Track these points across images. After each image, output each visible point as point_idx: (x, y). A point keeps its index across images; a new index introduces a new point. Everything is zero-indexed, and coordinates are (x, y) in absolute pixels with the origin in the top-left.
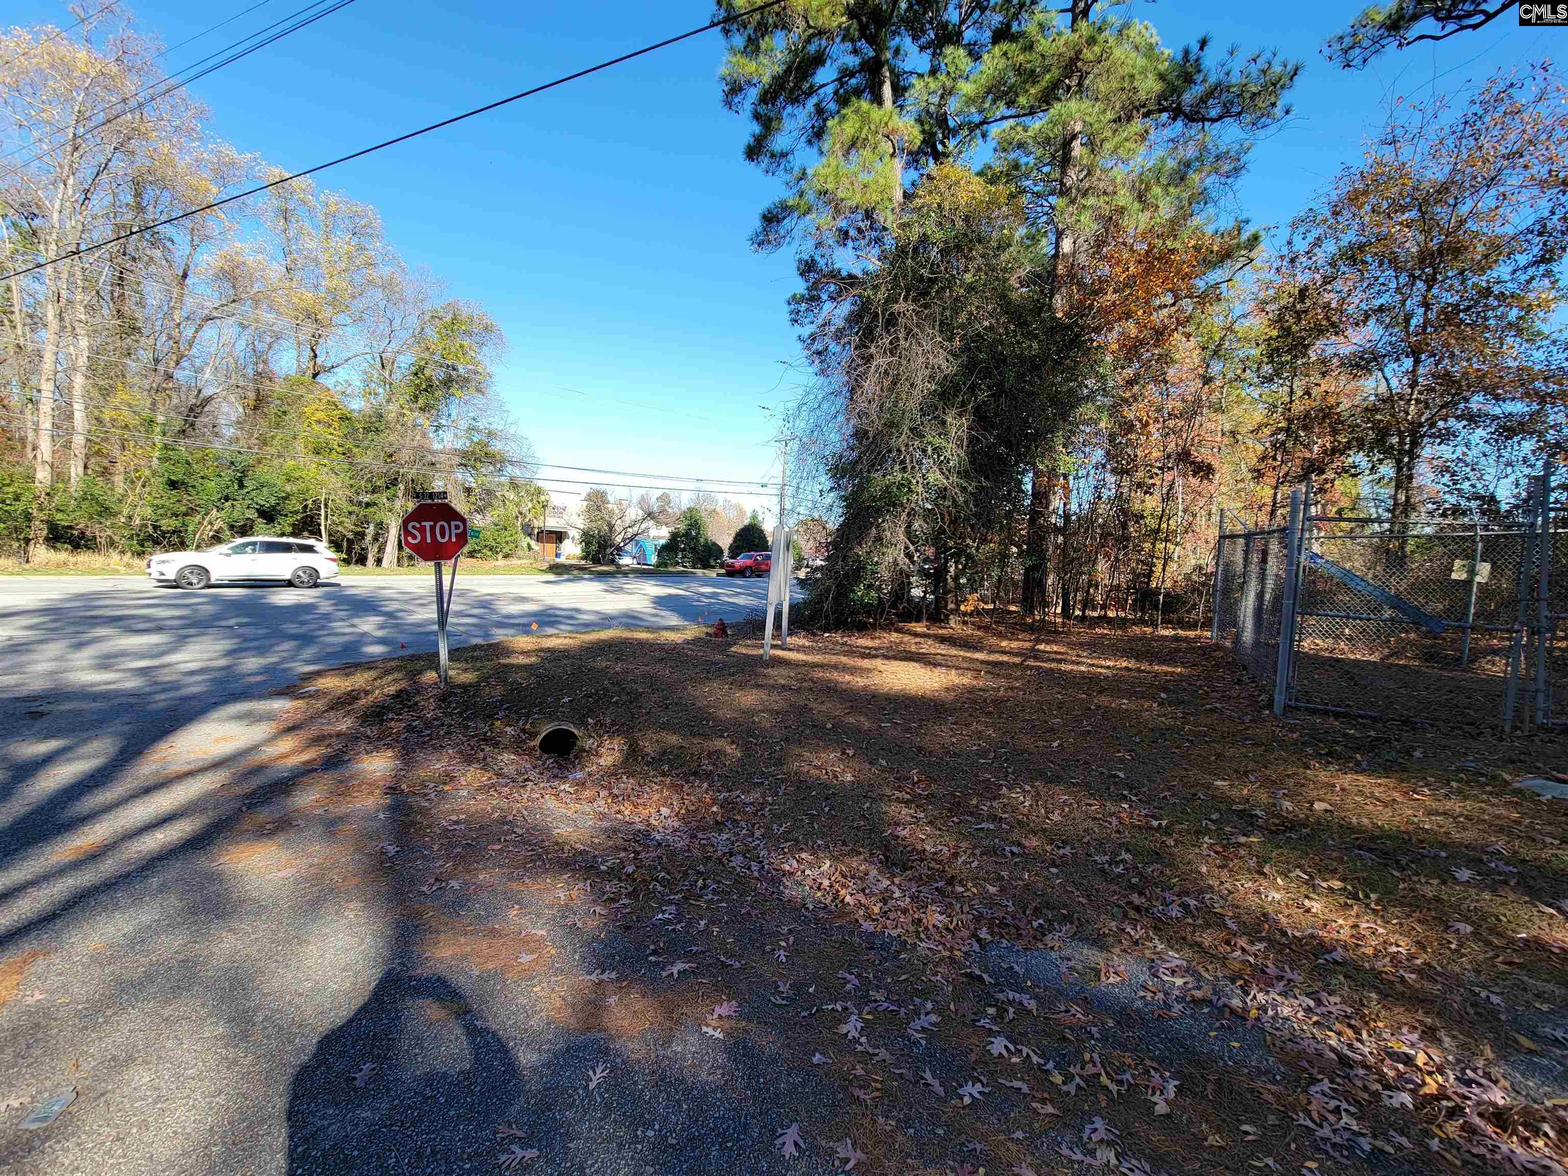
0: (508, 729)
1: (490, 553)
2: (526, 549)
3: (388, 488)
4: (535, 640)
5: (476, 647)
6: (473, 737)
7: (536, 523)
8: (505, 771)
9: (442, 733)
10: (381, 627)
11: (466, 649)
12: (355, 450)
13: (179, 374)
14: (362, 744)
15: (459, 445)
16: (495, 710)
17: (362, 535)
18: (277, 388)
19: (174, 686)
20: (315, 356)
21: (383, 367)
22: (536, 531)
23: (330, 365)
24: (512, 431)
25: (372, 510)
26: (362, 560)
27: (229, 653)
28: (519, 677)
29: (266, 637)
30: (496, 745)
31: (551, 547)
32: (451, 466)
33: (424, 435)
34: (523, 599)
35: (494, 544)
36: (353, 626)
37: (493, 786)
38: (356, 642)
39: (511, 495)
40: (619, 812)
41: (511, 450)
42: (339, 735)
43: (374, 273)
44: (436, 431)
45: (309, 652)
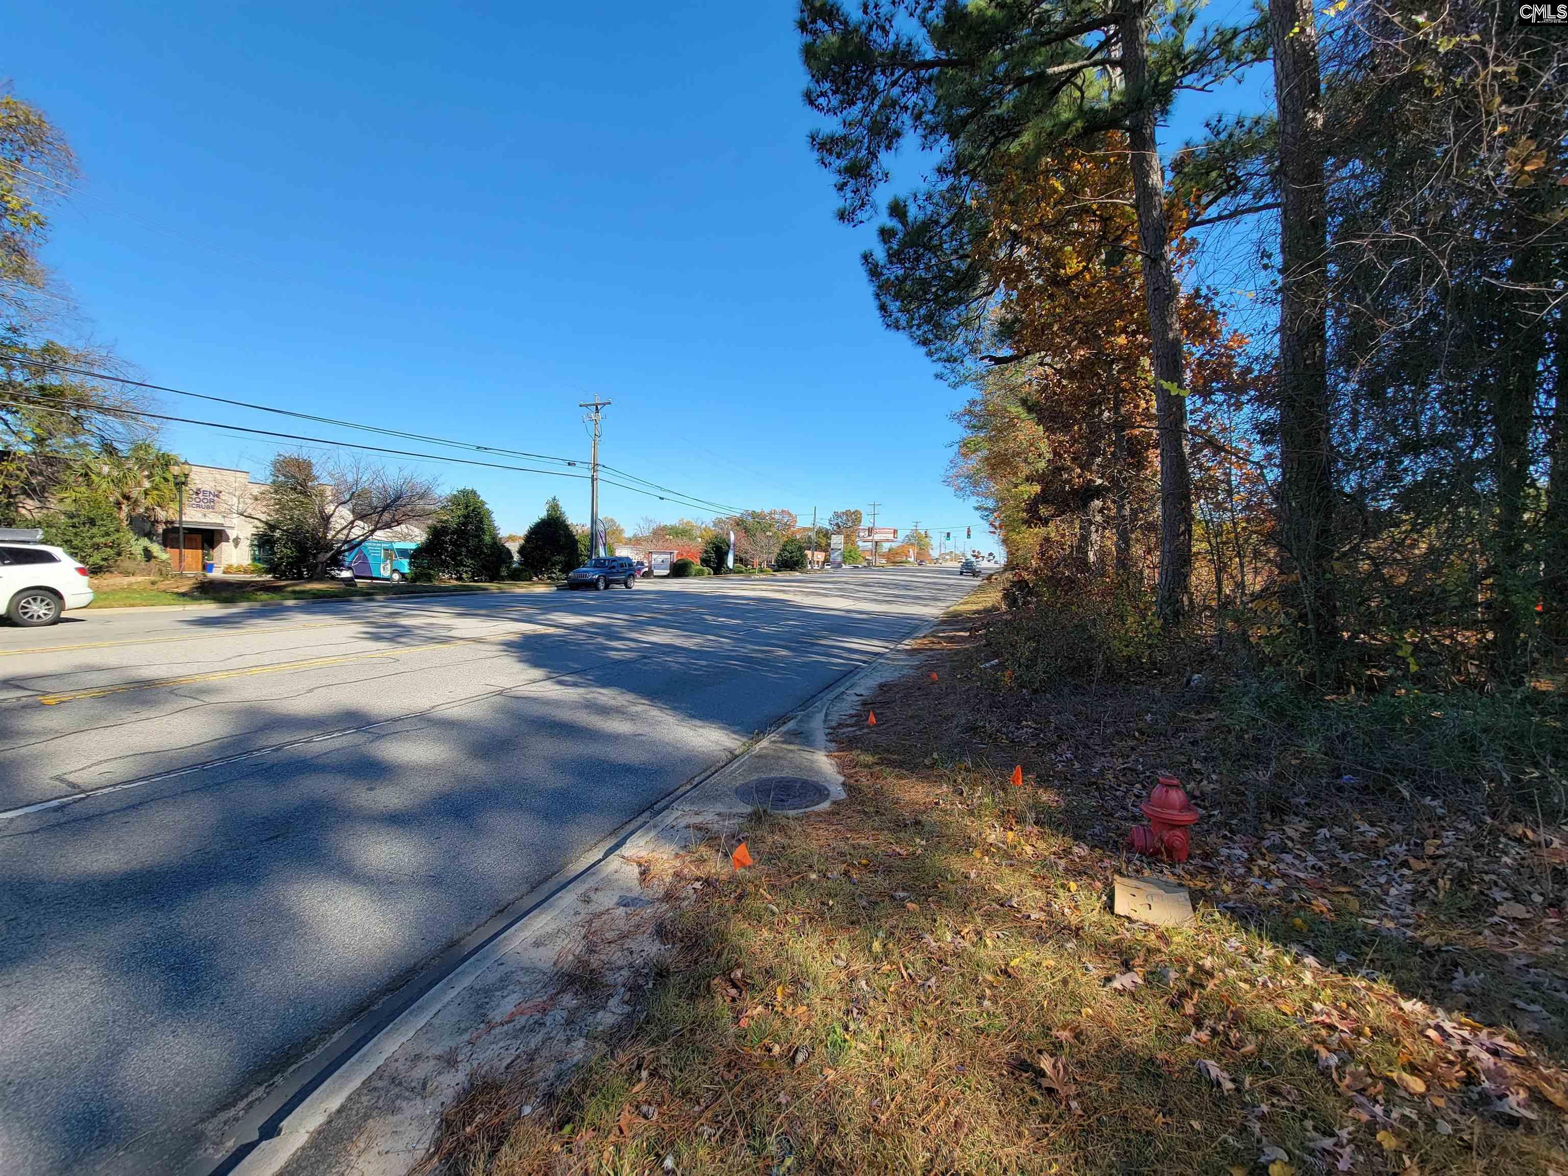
2: (140, 557)
7: (161, 515)
22: (160, 529)
31: (192, 556)
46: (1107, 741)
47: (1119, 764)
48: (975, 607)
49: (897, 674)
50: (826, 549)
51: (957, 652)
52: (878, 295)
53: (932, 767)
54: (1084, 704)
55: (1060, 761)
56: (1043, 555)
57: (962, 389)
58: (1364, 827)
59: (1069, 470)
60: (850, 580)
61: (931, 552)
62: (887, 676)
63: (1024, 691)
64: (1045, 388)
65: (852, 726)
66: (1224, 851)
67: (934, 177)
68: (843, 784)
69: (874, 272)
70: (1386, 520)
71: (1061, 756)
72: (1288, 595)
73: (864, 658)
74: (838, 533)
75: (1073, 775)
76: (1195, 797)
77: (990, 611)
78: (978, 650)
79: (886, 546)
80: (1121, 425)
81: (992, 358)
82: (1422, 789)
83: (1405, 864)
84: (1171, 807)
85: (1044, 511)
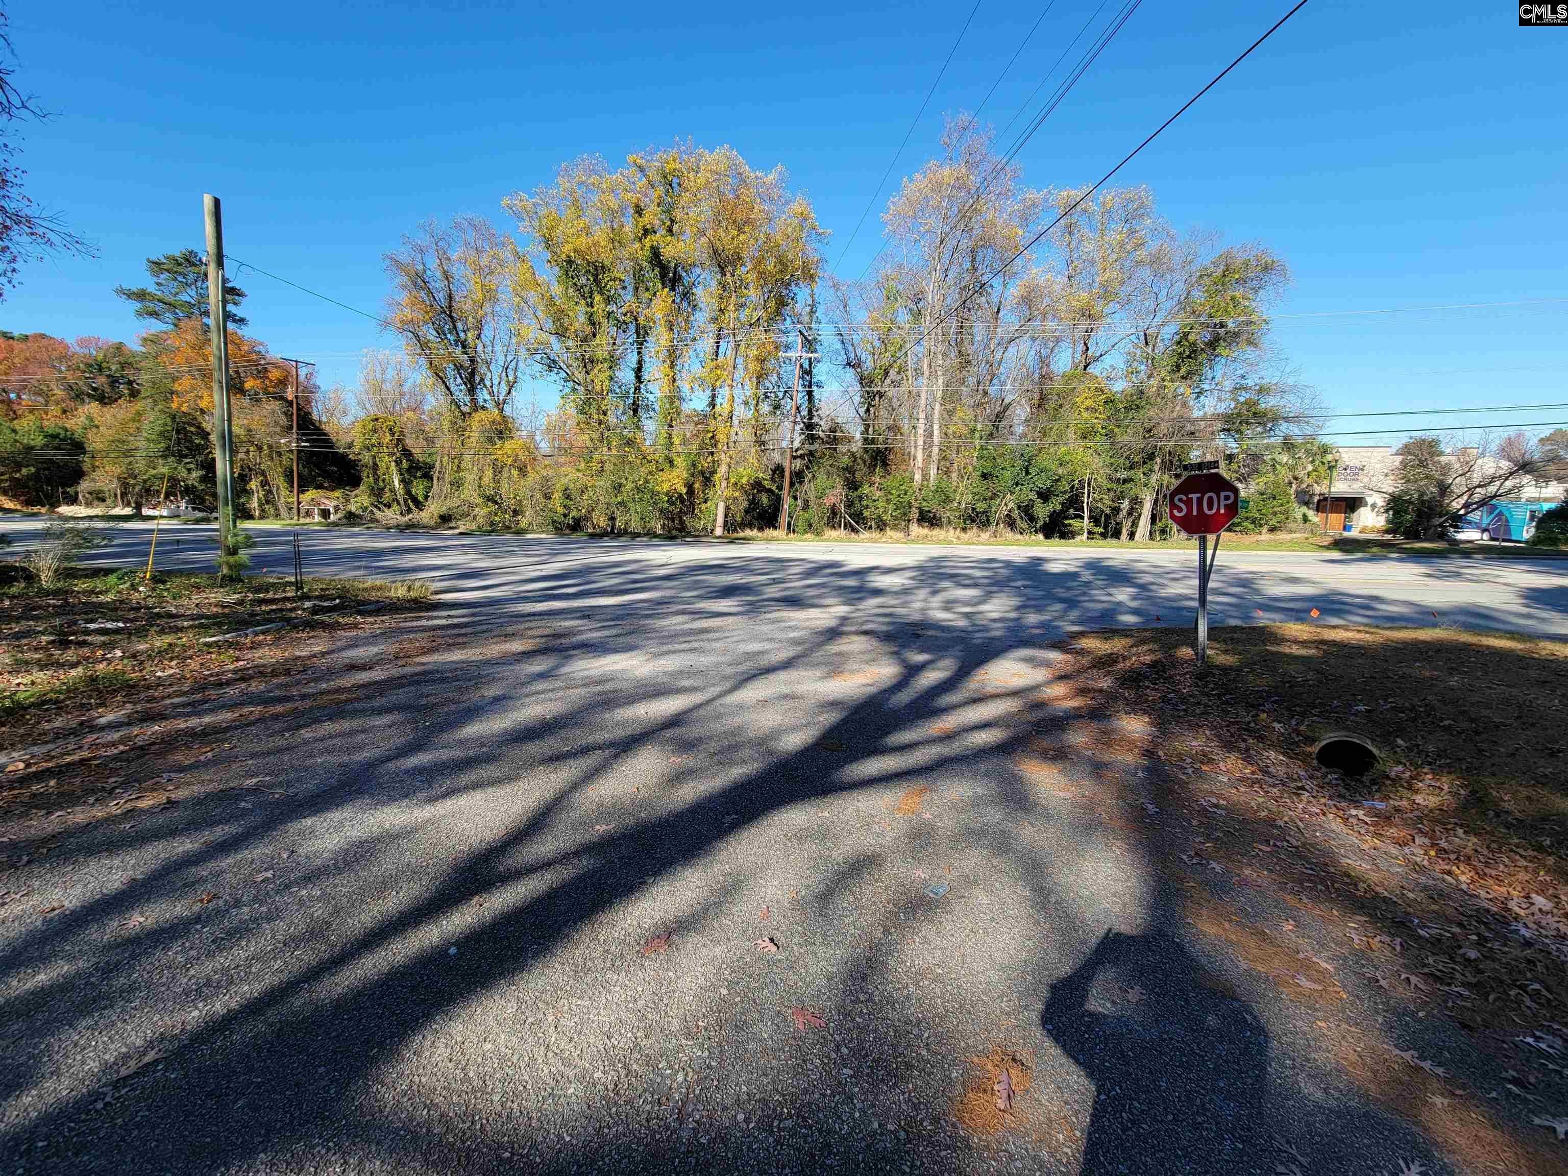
0: (1277, 726)
1: (1251, 526)
2: (1300, 520)
3: (1145, 463)
4: (1312, 629)
5: (1236, 629)
6: (1233, 723)
7: (1317, 489)
8: (1272, 770)
9: (1198, 711)
10: (1134, 598)
11: (1224, 629)
12: (1116, 430)
13: (992, 390)
14: (1121, 704)
15: (1222, 408)
16: (1261, 701)
17: (1116, 510)
18: (1056, 385)
19: (985, 629)
20: (1087, 349)
21: (1147, 343)
22: (1316, 499)
23: (1098, 355)
24: (1291, 381)
25: (1129, 486)
26: (1117, 534)
27: (1018, 608)
28: (1292, 669)
29: (1042, 598)
30: (1261, 739)
32: (1213, 433)
33: (1185, 405)
34: (1295, 580)
35: (1257, 515)
36: (1111, 595)
37: (1258, 781)
38: (1114, 610)
39: (1284, 458)
40: (1449, 873)
41: (1288, 404)
42: (1101, 691)
43: (1143, 253)
44: (1198, 397)
45: (1074, 614)
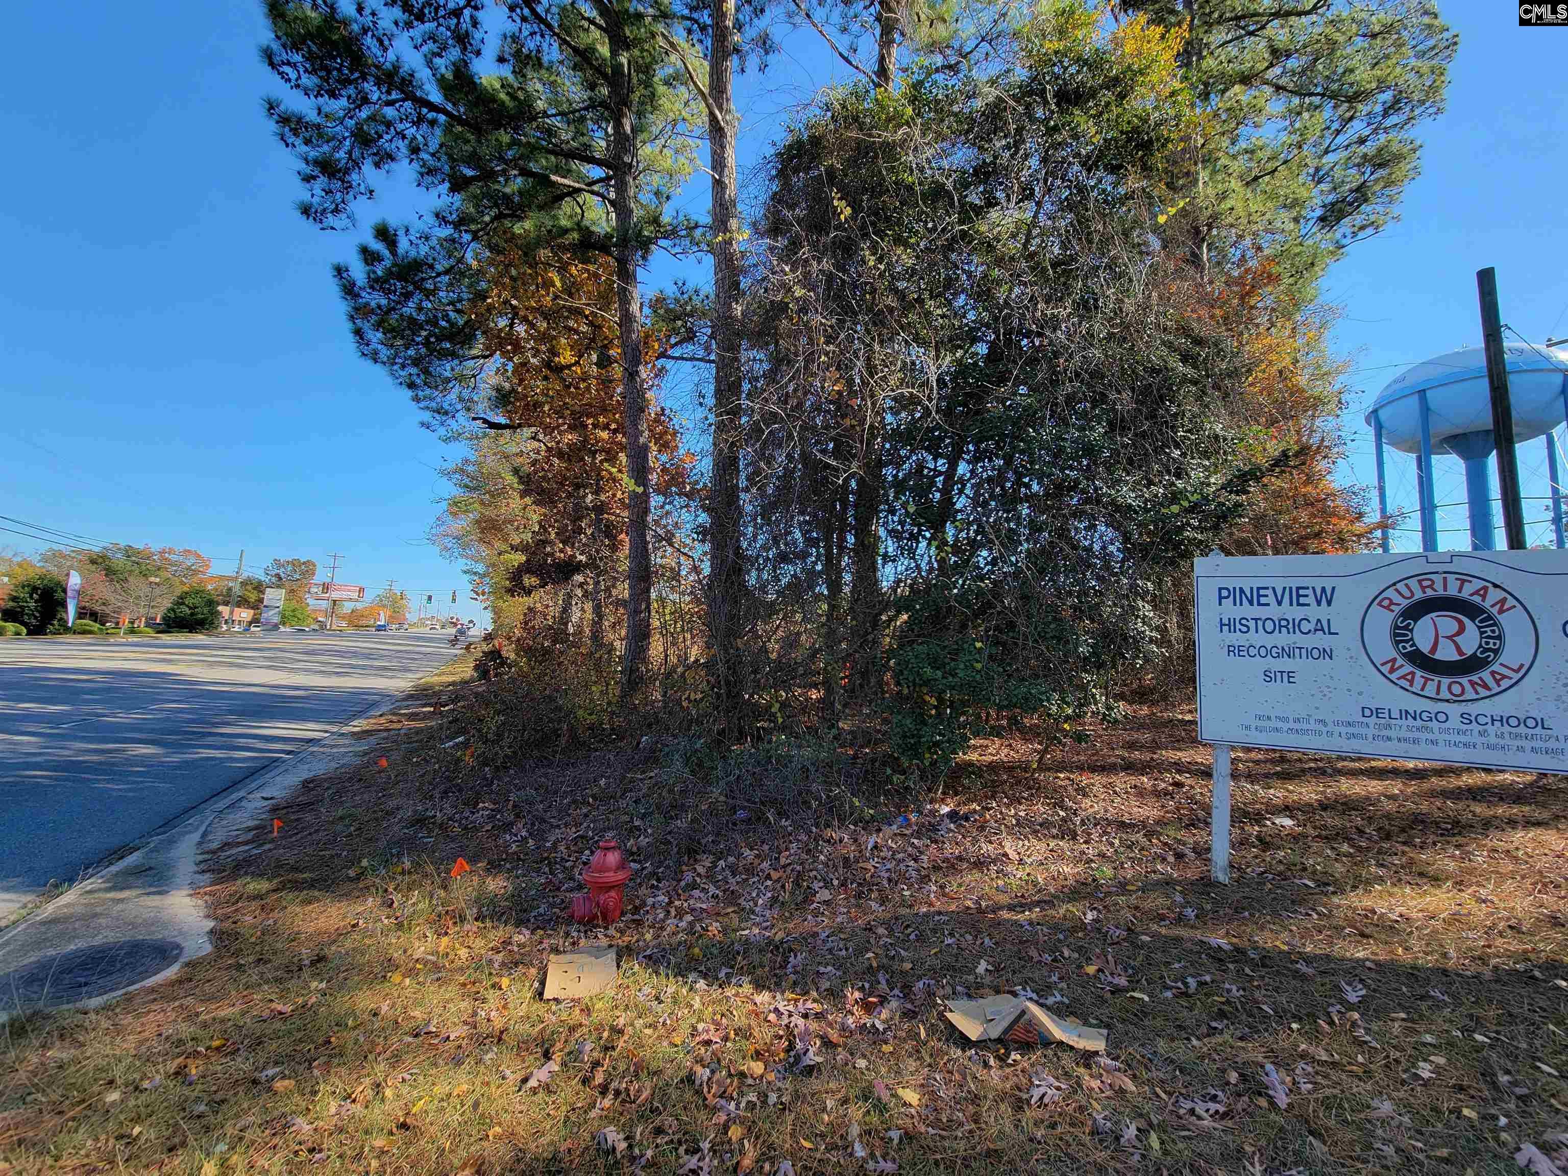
46: (563, 812)
47: (572, 833)
48: (451, 679)
49: (334, 765)
50: (256, 606)
51: (418, 731)
52: (352, 317)
53: (358, 878)
54: (546, 775)
55: (515, 841)
56: (526, 623)
57: (454, 445)
58: (747, 852)
59: (551, 543)
60: (288, 647)
61: (407, 615)
62: (318, 768)
63: (487, 769)
64: (534, 463)
65: (246, 843)
66: (650, 901)
67: (431, 220)
68: (212, 932)
69: (349, 290)
70: (771, 608)
71: (516, 835)
72: (709, 666)
73: (288, 748)
74: (278, 587)
75: (527, 854)
76: (632, 854)
77: (466, 682)
78: (441, 727)
79: (347, 607)
80: (600, 509)
81: (485, 421)
82: (781, 814)
83: (768, 877)
84: (608, 870)
85: (529, 580)
